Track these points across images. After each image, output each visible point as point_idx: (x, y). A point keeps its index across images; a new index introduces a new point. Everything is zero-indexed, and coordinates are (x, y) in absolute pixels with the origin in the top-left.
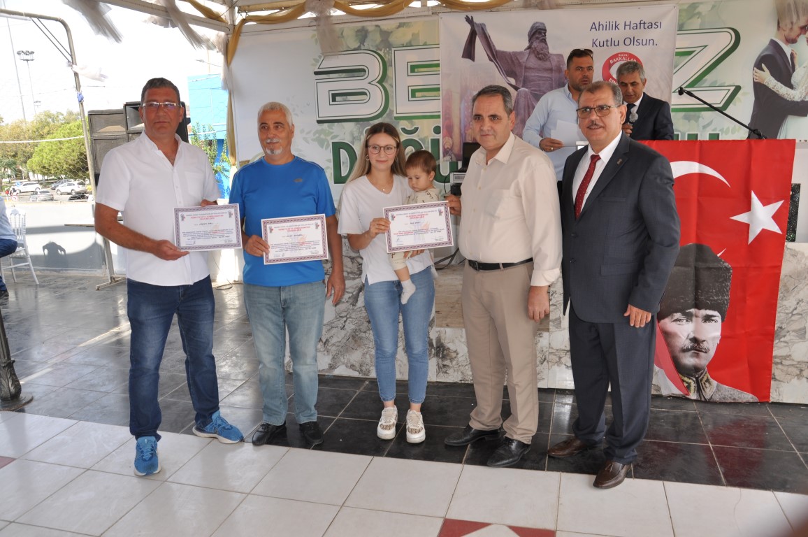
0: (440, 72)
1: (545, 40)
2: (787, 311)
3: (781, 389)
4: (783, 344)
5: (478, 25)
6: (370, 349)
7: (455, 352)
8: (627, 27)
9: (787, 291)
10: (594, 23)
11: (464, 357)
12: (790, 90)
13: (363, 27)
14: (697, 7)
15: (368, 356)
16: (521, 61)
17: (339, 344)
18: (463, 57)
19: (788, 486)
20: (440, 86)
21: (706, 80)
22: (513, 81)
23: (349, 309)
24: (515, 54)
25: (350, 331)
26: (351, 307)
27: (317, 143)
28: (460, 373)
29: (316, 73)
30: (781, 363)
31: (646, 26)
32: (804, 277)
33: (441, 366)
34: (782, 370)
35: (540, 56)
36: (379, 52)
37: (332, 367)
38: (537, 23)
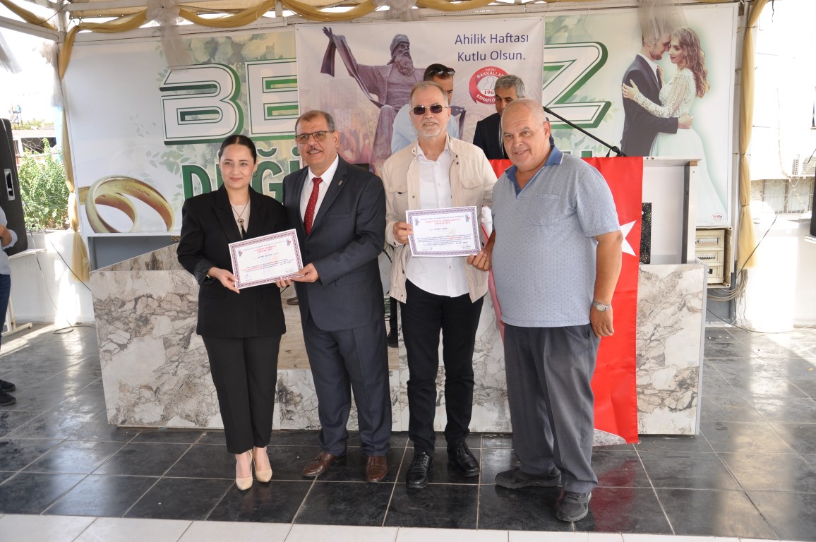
0: (298, 89)
1: (408, 53)
2: (645, 338)
3: (644, 420)
4: (643, 372)
5: (337, 37)
6: (206, 396)
7: (299, 395)
8: (494, 41)
9: (644, 315)
10: (459, 36)
11: (309, 401)
12: (658, 106)
13: (213, 39)
14: (564, 20)
15: (204, 405)
16: (383, 76)
17: (171, 392)
18: (322, 72)
19: (638, 527)
20: (298, 104)
21: (576, 96)
22: (375, 98)
23: (180, 352)
24: (377, 68)
25: (182, 377)
26: (183, 350)
27: (165, 166)
28: (306, 419)
29: (162, 89)
30: (643, 393)
31: (513, 40)
32: (659, 300)
33: (285, 411)
34: (644, 400)
35: (404, 71)
36: (230, 66)
37: (165, 418)
38: (399, 35)
